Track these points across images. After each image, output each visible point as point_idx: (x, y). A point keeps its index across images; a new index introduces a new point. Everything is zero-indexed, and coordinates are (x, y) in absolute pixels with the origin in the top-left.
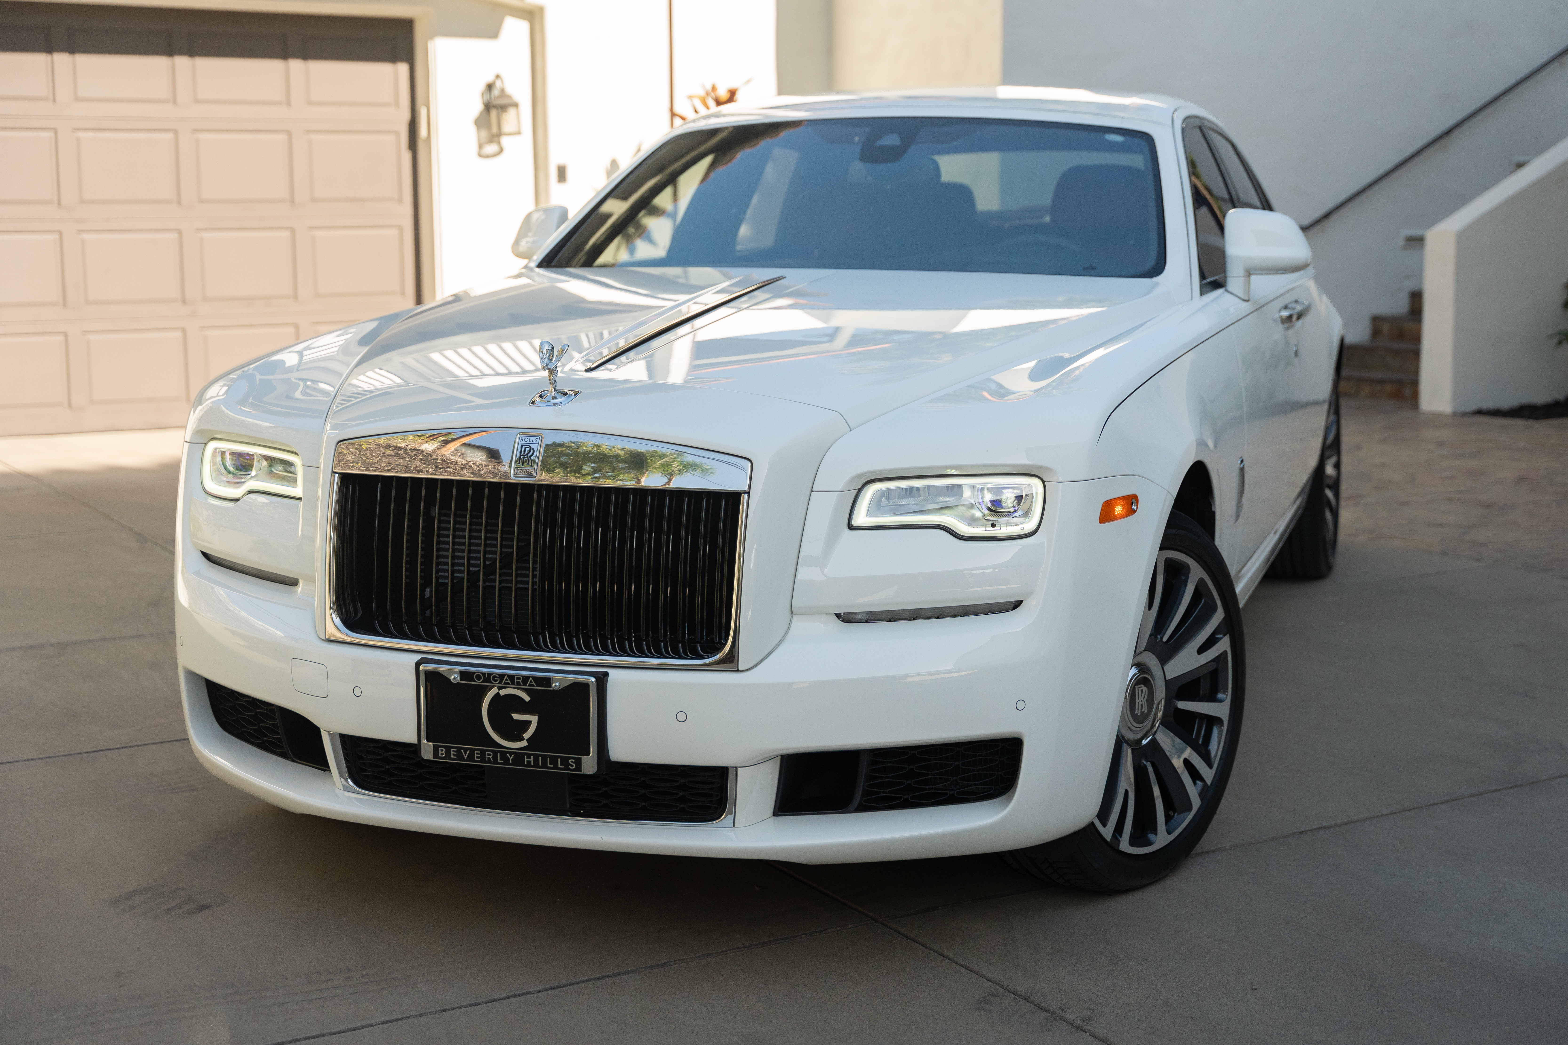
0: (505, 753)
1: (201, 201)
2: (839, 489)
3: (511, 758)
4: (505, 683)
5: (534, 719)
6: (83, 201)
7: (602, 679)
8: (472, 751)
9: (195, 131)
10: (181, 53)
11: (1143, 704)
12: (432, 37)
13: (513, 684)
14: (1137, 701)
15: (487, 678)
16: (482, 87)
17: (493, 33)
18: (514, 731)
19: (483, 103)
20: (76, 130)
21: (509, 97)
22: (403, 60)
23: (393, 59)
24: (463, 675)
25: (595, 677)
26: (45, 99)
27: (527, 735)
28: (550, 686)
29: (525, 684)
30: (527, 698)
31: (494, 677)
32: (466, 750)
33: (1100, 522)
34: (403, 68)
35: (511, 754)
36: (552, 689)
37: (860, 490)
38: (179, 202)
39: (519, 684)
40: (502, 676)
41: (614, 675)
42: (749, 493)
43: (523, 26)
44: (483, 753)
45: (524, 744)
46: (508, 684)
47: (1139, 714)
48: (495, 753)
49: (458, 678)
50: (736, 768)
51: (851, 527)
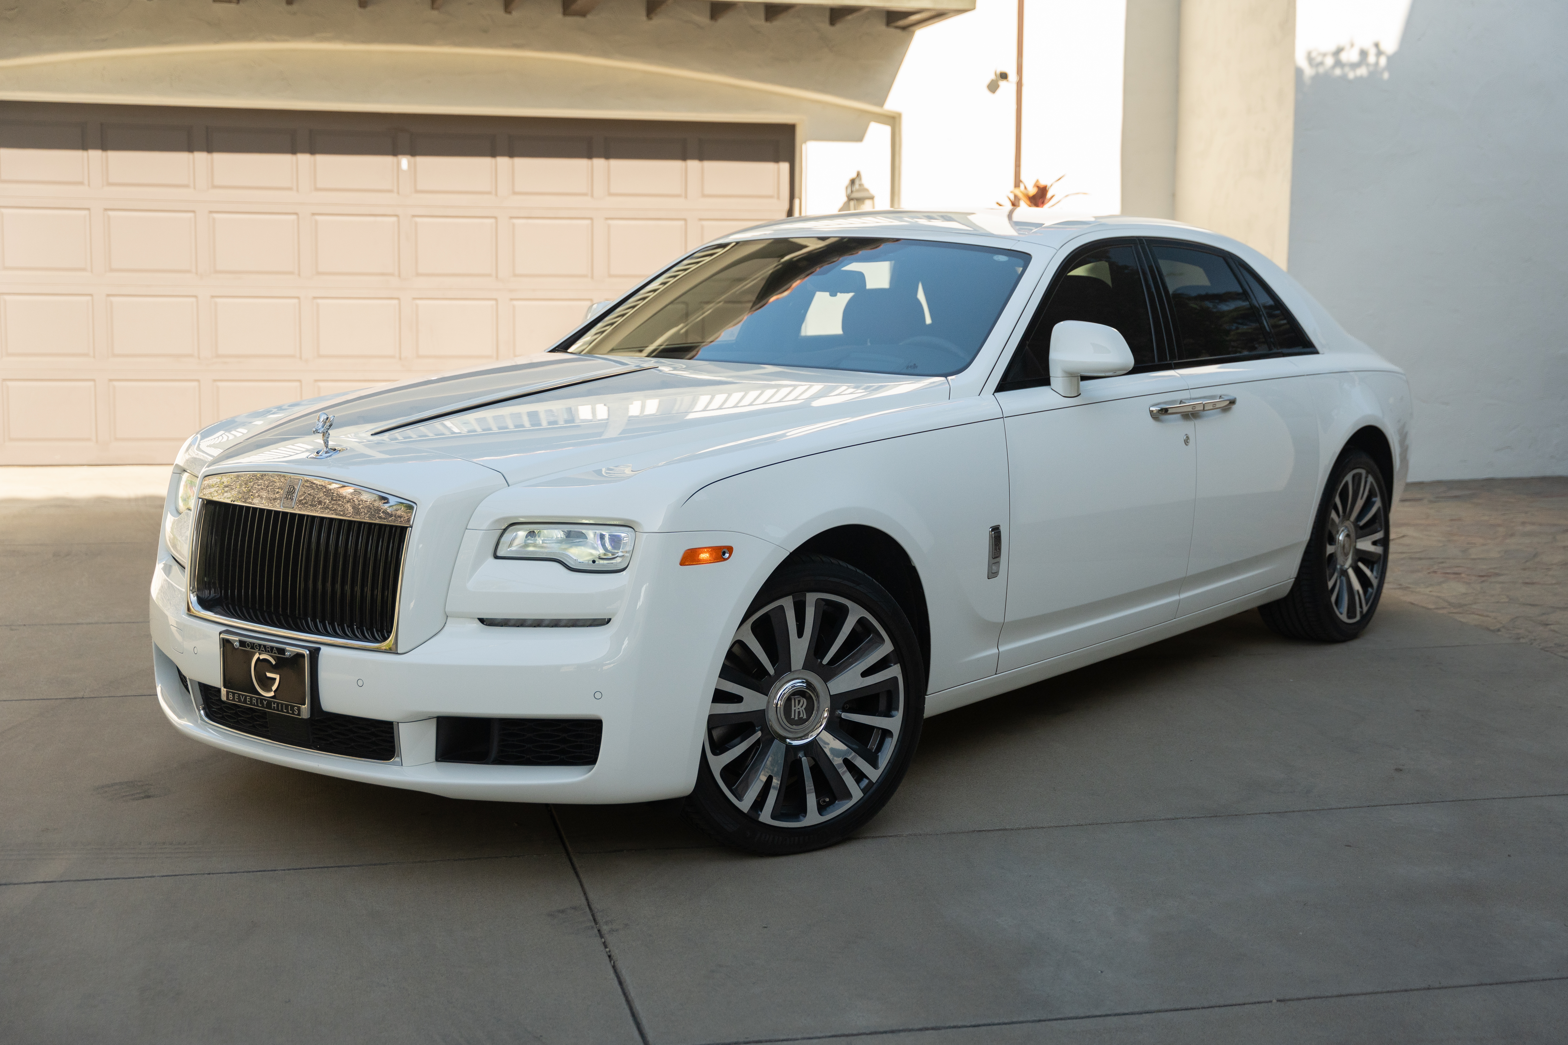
0: (262, 699)
1: (610, 276)
2: (485, 528)
3: (265, 703)
4: (262, 651)
5: (277, 677)
6: (515, 275)
7: (315, 653)
8: (246, 696)
9: (607, 219)
10: (599, 156)
11: (801, 712)
12: (805, 142)
13: (266, 652)
14: (793, 708)
15: (253, 646)
16: (847, 182)
17: (859, 137)
18: (266, 683)
19: (847, 196)
20: (511, 218)
21: (867, 190)
22: (784, 160)
23: (776, 160)
24: (242, 643)
25: (309, 650)
26: (489, 193)
27: (274, 688)
28: (285, 655)
29: (272, 653)
30: (274, 662)
31: (256, 646)
32: (243, 695)
33: (681, 564)
34: (785, 166)
35: (265, 700)
36: (285, 657)
37: (505, 530)
38: (592, 277)
39: (269, 652)
40: (260, 645)
41: (324, 650)
42: (412, 527)
43: (886, 130)
44: (251, 698)
45: (272, 694)
46: (263, 651)
47: (796, 718)
48: (257, 699)
49: (238, 646)
50: (398, 723)
51: (496, 557)
